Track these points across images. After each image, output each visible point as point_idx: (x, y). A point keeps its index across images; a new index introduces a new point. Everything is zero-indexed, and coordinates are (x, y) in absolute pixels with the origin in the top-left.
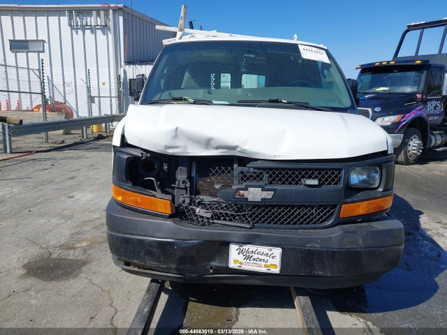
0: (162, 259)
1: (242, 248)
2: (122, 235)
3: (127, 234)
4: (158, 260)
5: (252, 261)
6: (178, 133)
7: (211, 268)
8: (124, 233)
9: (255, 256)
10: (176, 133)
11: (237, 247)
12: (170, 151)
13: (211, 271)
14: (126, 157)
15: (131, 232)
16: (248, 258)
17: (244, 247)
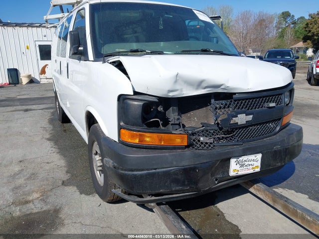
0: (186, 183)
1: (238, 160)
2: (146, 172)
3: (152, 169)
4: (183, 184)
5: (244, 168)
6: (178, 78)
7: (216, 180)
8: (148, 170)
9: (246, 163)
10: (177, 78)
11: (235, 160)
12: (171, 95)
13: (216, 182)
14: (141, 103)
15: (155, 167)
16: (242, 166)
17: (240, 159)
